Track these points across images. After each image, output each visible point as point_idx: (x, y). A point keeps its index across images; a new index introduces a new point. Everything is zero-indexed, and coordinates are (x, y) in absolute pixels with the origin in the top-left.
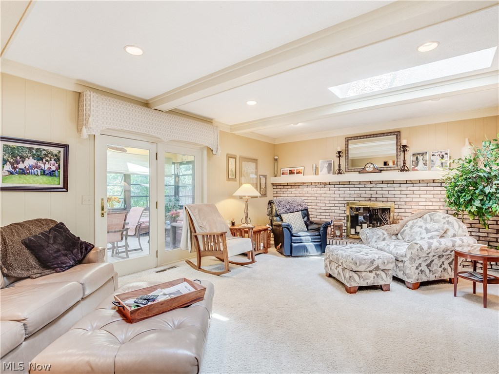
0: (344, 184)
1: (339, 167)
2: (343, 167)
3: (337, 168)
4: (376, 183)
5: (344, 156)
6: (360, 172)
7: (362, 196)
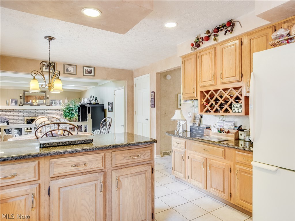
0: (23, 110)
1: (21, 103)
2: (22, 103)
3: (19, 103)
4: (38, 110)
5: (23, 98)
6: (31, 105)
7: (32, 114)
